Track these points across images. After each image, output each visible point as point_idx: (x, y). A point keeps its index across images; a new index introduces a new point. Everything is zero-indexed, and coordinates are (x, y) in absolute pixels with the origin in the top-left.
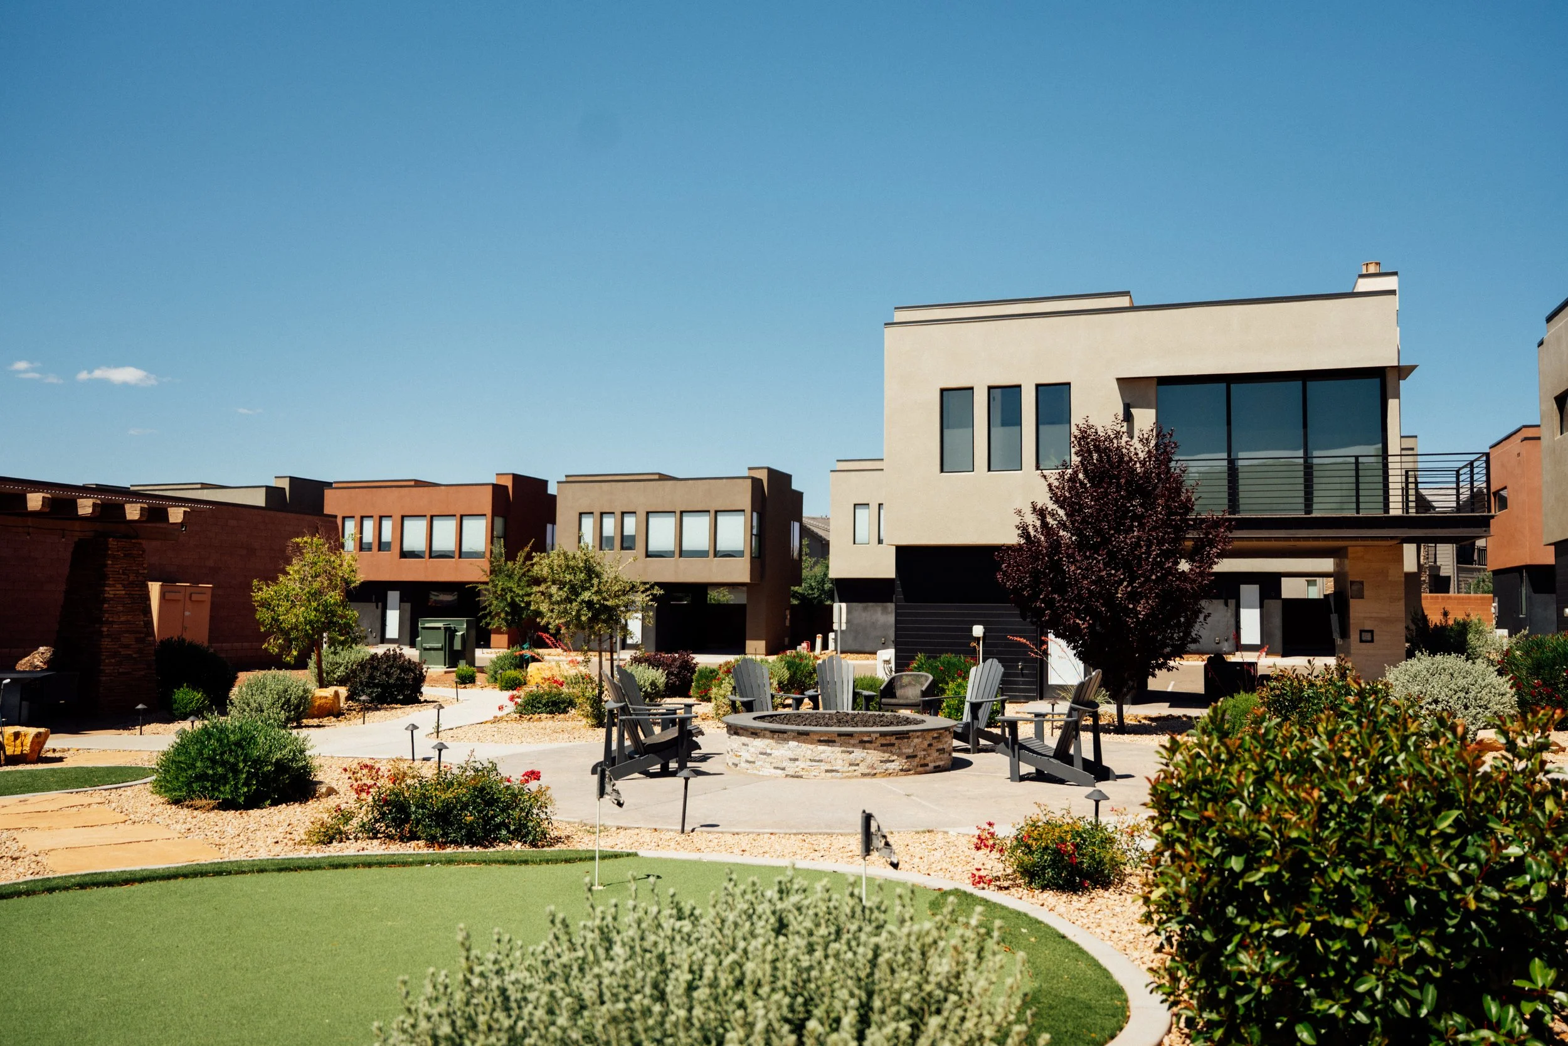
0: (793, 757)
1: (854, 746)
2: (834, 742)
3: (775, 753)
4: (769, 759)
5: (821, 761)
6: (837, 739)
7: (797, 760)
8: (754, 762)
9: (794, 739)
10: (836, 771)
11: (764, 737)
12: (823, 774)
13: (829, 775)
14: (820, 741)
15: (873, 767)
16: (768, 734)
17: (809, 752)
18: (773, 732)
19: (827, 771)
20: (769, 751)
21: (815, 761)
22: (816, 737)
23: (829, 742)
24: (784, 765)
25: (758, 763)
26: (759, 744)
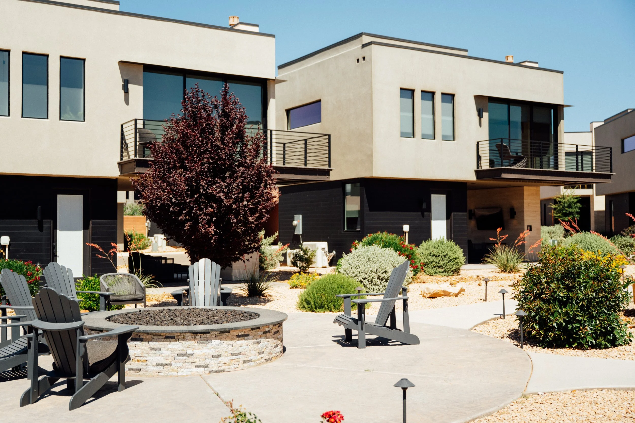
0: (216, 354)
1: (261, 337)
2: (248, 335)
3: (197, 352)
4: (191, 359)
5: (239, 354)
6: (251, 333)
7: (219, 356)
8: (171, 364)
9: (216, 337)
10: (250, 361)
11: (184, 339)
12: (242, 365)
13: (246, 365)
14: (239, 336)
15: (271, 353)
16: (189, 336)
17: (230, 347)
18: (195, 333)
19: (245, 362)
20: (189, 352)
21: (236, 355)
22: (236, 333)
23: (245, 336)
24: (207, 362)
25: (174, 365)
26: (176, 346)
